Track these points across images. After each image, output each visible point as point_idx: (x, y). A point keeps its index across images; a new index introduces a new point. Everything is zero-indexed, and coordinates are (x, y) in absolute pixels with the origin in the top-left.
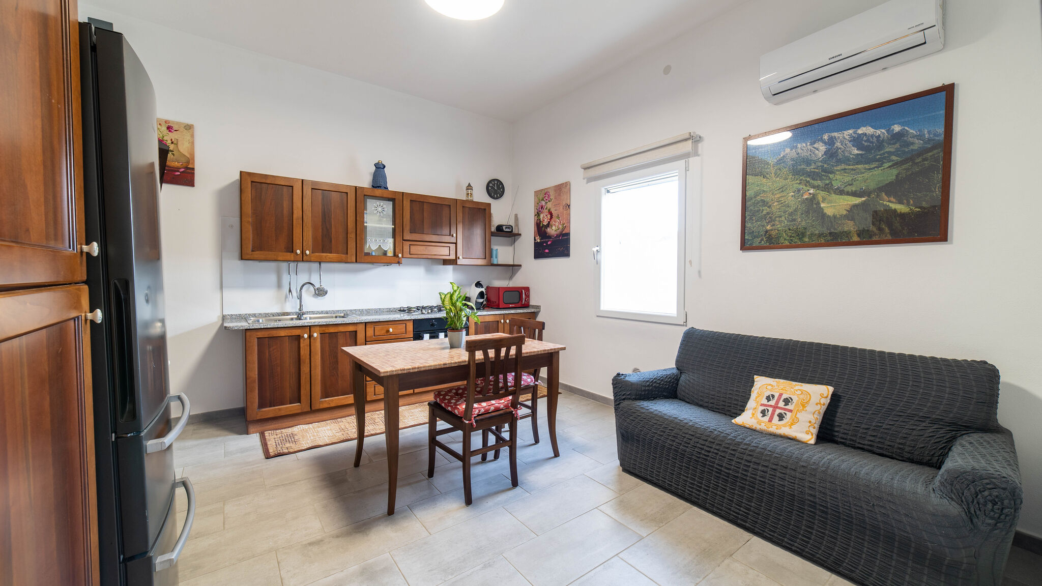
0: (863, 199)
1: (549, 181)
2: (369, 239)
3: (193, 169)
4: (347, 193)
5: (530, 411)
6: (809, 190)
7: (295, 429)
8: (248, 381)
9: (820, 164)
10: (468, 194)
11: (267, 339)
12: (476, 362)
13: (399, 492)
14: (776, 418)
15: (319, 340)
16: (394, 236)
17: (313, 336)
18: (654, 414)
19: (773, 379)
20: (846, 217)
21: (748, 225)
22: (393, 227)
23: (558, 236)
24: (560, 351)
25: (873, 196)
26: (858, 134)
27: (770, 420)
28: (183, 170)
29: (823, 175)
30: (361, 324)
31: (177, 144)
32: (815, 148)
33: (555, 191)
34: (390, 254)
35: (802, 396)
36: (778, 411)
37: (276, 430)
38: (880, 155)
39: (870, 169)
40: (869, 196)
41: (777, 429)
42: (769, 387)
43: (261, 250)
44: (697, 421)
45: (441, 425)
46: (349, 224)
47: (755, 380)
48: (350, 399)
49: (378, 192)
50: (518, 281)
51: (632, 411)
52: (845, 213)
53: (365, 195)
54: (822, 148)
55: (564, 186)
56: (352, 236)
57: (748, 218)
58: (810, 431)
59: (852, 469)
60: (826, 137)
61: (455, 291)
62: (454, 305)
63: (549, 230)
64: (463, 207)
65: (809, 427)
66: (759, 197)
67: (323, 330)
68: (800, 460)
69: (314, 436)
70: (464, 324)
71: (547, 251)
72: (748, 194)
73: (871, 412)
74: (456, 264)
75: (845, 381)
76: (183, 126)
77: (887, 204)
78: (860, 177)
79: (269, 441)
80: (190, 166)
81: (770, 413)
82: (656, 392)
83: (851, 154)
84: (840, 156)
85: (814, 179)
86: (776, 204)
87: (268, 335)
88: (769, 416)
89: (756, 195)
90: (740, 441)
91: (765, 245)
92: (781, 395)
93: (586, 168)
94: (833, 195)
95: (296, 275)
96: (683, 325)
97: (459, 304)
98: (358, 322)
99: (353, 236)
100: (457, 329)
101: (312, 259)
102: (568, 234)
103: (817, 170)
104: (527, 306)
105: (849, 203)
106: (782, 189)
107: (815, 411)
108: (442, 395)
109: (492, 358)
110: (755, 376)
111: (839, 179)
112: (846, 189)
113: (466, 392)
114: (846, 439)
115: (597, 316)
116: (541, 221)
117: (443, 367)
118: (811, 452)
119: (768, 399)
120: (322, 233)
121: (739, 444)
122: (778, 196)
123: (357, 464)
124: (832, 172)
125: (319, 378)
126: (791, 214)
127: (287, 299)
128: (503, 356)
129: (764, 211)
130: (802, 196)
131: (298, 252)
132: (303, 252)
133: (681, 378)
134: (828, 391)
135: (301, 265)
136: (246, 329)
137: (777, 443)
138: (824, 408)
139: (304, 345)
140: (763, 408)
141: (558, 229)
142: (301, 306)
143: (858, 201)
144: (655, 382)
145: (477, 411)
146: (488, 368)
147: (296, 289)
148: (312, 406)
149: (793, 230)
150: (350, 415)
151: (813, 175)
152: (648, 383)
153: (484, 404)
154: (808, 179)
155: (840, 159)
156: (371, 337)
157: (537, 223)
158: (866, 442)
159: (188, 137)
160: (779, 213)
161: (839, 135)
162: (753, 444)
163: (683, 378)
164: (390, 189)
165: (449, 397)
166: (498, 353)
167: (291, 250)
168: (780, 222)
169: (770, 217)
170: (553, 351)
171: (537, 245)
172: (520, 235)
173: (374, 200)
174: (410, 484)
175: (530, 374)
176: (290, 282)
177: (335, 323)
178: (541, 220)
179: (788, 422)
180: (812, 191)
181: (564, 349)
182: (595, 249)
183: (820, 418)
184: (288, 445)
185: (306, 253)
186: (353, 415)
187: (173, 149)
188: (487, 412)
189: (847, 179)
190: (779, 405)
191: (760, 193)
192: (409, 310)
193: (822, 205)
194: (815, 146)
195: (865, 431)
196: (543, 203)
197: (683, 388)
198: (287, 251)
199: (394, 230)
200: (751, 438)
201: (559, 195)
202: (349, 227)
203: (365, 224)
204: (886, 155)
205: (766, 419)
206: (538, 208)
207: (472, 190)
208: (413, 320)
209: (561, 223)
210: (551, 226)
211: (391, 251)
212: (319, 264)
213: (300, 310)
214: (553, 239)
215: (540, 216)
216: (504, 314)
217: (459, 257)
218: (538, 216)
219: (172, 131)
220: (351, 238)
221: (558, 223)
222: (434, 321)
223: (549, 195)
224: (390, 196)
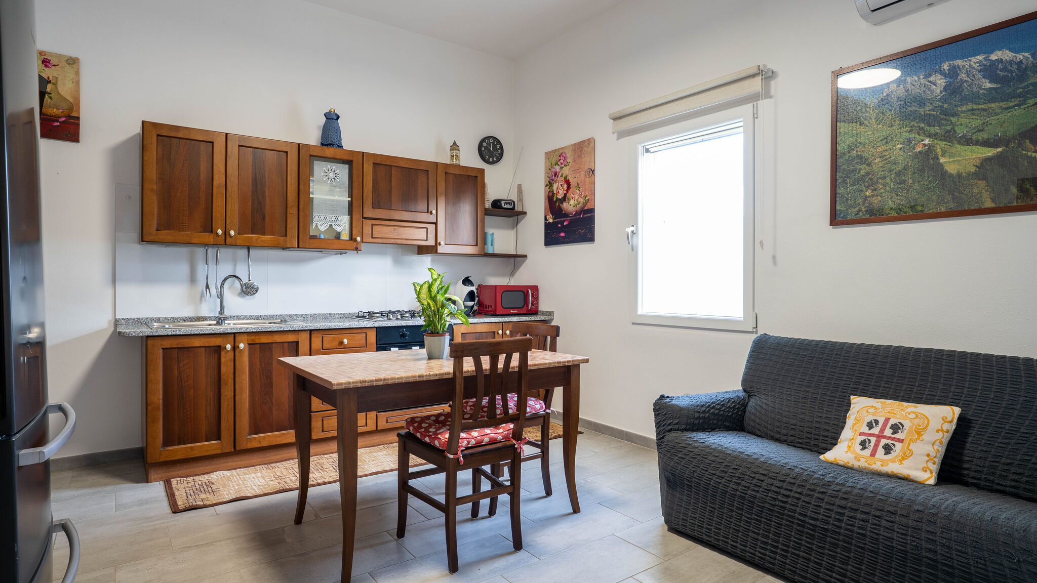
0: (999, 150)
1: (566, 139)
2: (316, 218)
3: (78, 118)
4: (287, 152)
5: (539, 450)
6: (922, 140)
7: (214, 476)
8: (149, 408)
9: (938, 104)
10: (453, 156)
11: (176, 350)
12: (465, 375)
13: (357, 556)
14: (881, 451)
15: (246, 353)
16: (350, 213)
17: (238, 347)
18: (712, 449)
19: (877, 400)
20: (975, 175)
21: (841, 190)
22: (350, 199)
23: (578, 213)
24: (580, 364)
25: (1013, 145)
26: (992, 60)
27: (873, 454)
28: (63, 119)
29: (943, 119)
30: (304, 333)
31: (56, 85)
32: (930, 82)
33: (574, 151)
34: (345, 236)
35: (916, 421)
36: (884, 442)
37: (187, 476)
38: (1022, 88)
39: (1008, 108)
40: (1007, 145)
41: (882, 465)
42: (871, 410)
43: (169, 229)
44: (772, 455)
45: (416, 463)
46: (288, 195)
47: (852, 402)
48: (290, 436)
49: (329, 152)
50: (521, 278)
51: (681, 445)
52: (973, 169)
53: (311, 156)
54: (941, 81)
55: (586, 144)
56: (292, 211)
57: (839, 181)
58: (928, 468)
59: (987, 514)
60: (945, 67)
61: (435, 280)
62: (434, 299)
63: (565, 205)
64: (446, 173)
65: (927, 461)
66: (854, 152)
67: (253, 340)
68: (913, 502)
69: (239, 485)
70: (447, 327)
71: (562, 234)
72: (839, 148)
73: (1014, 441)
74: (436, 252)
75: (976, 400)
76: (65, 59)
77: (1033, 156)
78: (993, 120)
79: (178, 490)
80: (74, 114)
81: (872, 444)
82: (715, 421)
83: (981, 88)
84: (966, 92)
85: (929, 125)
86: (878, 160)
87: (177, 344)
88: (871, 448)
89: (851, 148)
90: (831, 480)
91: (864, 217)
92: (887, 420)
93: (616, 119)
94: (957, 146)
95: (216, 264)
96: (752, 332)
97: (440, 298)
98: (300, 329)
99: (295, 211)
100: (438, 333)
101: (239, 242)
102: (592, 211)
103: (934, 113)
104: (535, 312)
105: (979, 156)
106: (886, 140)
107: (935, 441)
108: (416, 422)
109: (486, 370)
110: (852, 397)
111: (964, 124)
112: (974, 137)
113: (450, 419)
114: (979, 479)
115: (633, 324)
116: (554, 194)
117: (418, 379)
118: (929, 493)
119: (870, 425)
120: (252, 207)
121: (829, 484)
122: (881, 149)
123: (299, 520)
124: (955, 115)
125: (247, 405)
126: (899, 174)
127: (203, 298)
128: (500, 368)
129: (862, 171)
130: (914, 148)
131: (220, 232)
132: (226, 233)
133: (750, 404)
134: (954, 413)
135: (223, 252)
136: (148, 337)
137: (881, 482)
138: (948, 437)
139: (226, 358)
140: (863, 438)
141: (578, 204)
142: (222, 307)
143: (990, 152)
144: (714, 407)
145: (466, 442)
146: (481, 383)
147: (216, 284)
148: (237, 445)
149: (901, 196)
150: (289, 459)
151: (929, 120)
152: (703, 409)
153: (475, 434)
154: (922, 125)
155: (966, 96)
156: (318, 350)
157: (548, 197)
158: (1008, 483)
159: (72, 76)
160: (883, 173)
161: (964, 63)
162: (848, 484)
163: (752, 402)
164: (345, 148)
165: (427, 425)
166: (494, 362)
167: (211, 230)
168: (884, 185)
169: (871, 179)
170: (571, 364)
171: (548, 227)
172: (525, 213)
173: (324, 163)
174: (371, 546)
175: (538, 397)
176: (207, 275)
177: (268, 330)
178: (555, 192)
179: (897, 456)
180: (927, 141)
181: (587, 361)
182: (629, 230)
183: (942, 450)
184: (203, 496)
185: (229, 234)
186: (293, 459)
187: (51, 91)
188: (479, 444)
189: (976, 123)
190: (885, 434)
191: (856, 147)
192: (371, 315)
193: (942, 160)
194: (931, 79)
195: (1006, 467)
196: (557, 168)
197: (753, 417)
198: (205, 231)
199: (351, 204)
200: (846, 476)
201: (580, 156)
202: (288, 199)
203: (311, 196)
204: (1031, 88)
205: (867, 452)
206: (549, 176)
207: (459, 150)
208: (376, 327)
209: (582, 196)
210: (568, 199)
211: (346, 234)
212: (247, 251)
213: (220, 313)
214: (571, 218)
215: (553, 186)
216: (503, 322)
217: (440, 243)
218: (550, 187)
219: (50, 65)
220: (291, 214)
221: (577, 195)
222: (405, 330)
223: (565, 158)
224: (346, 157)
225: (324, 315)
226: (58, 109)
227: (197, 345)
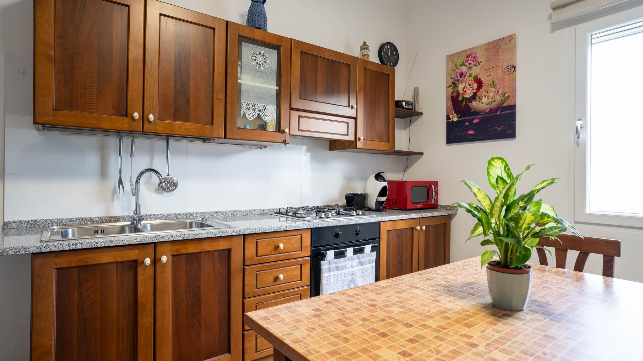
2: (244, 103)
4: (214, 29)
10: (364, 56)
11: (76, 269)
15: (169, 268)
16: (278, 102)
17: (160, 260)
22: (277, 88)
23: (493, 110)
30: (238, 238)
33: (488, 50)
34: (272, 127)
43: (71, 109)
46: (215, 77)
49: (256, 34)
50: (416, 174)
53: (239, 36)
55: (504, 41)
56: (220, 97)
63: (475, 104)
67: (178, 250)
71: (471, 132)
74: (356, 147)
87: (78, 262)
93: (555, 9)
95: (131, 156)
98: (233, 234)
101: (159, 129)
102: (512, 107)
104: (434, 207)
116: (459, 93)
120: (175, 88)
125: (169, 332)
127: (115, 195)
131: (136, 115)
132: (143, 117)
135: (140, 142)
136: (34, 254)
139: (145, 278)
141: (494, 101)
142: (137, 206)
147: (131, 179)
156: (252, 258)
157: (452, 97)
164: (271, 32)
167: (126, 114)
171: (450, 125)
172: (422, 114)
173: (253, 45)
176: (121, 169)
177: (197, 237)
178: (461, 92)
182: (578, 124)
185: (148, 119)
196: (464, 69)
198: (118, 114)
199: (279, 94)
201: (496, 54)
202: (215, 82)
203: (239, 81)
206: (453, 77)
207: (368, 49)
208: (311, 229)
209: (499, 93)
210: (479, 98)
211: (272, 125)
212: (166, 142)
213: (136, 212)
214: (483, 116)
215: (457, 87)
216: (419, 218)
217: (359, 138)
218: (454, 87)
220: (217, 99)
221: (492, 92)
222: (338, 229)
223: (474, 58)
224: (274, 42)
227: (107, 261)
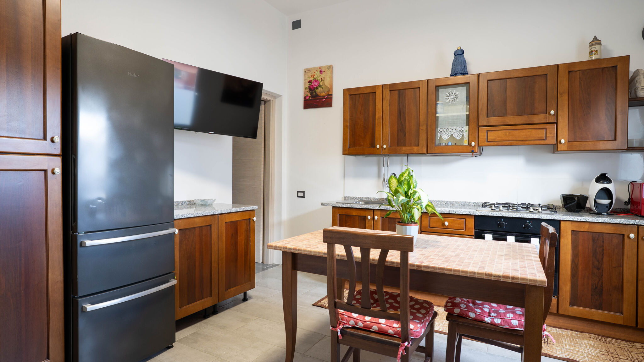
2: (440, 129)
3: (332, 95)
4: (420, 88)
10: (591, 52)
11: (345, 216)
15: (380, 223)
16: (469, 123)
22: (468, 113)
28: (326, 97)
31: (324, 81)
34: (466, 143)
43: (354, 147)
46: (420, 117)
53: (436, 86)
56: (423, 128)
64: (569, 72)
74: (557, 150)
76: (327, 68)
80: (330, 93)
87: (345, 213)
95: (388, 167)
99: (424, 127)
120: (398, 128)
131: (378, 147)
132: (381, 147)
136: (333, 207)
139: (369, 225)
145: (352, 322)
153: (368, 318)
156: (427, 227)
159: (329, 75)
164: (470, 73)
167: (374, 146)
173: (446, 89)
176: (384, 173)
185: (384, 147)
187: (322, 84)
188: (365, 329)
198: (371, 146)
202: (420, 120)
203: (437, 115)
207: (600, 44)
208: (475, 216)
211: (466, 140)
212: (406, 157)
217: (560, 141)
219: (322, 73)
220: (421, 130)
222: (502, 220)
224: (463, 81)
225: (461, 203)
226: (324, 92)
